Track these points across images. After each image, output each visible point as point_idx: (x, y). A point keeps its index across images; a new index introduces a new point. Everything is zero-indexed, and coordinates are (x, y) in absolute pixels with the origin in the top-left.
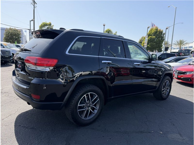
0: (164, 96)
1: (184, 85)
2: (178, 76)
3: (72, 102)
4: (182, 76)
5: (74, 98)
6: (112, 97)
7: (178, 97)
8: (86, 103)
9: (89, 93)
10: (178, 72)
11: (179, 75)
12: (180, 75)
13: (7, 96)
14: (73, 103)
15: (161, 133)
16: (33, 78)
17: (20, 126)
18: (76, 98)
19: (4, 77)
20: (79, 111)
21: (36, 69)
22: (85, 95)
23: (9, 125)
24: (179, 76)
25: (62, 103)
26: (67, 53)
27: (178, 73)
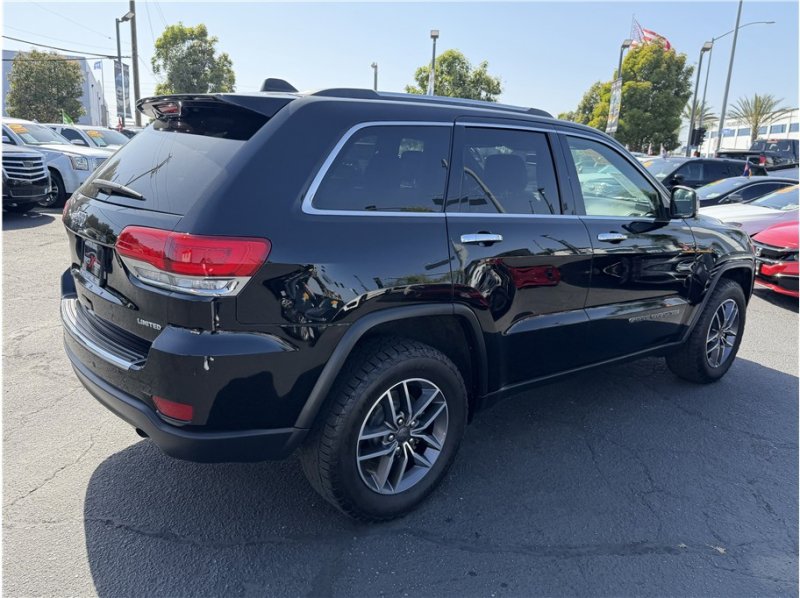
0: (714, 366)
1: (788, 309)
2: (761, 266)
3: (333, 427)
4: (779, 269)
5: (343, 406)
6: (503, 389)
7: (768, 366)
8: (392, 424)
9: (405, 382)
10: (764, 250)
11: (764, 263)
12: (770, 264)
13: (41, 370)
14: (337, 428)
15: (722, 550)
17: (108, 522)
18: (350, 406)
19: (23, 277)
20: (361, 462)
21: (172, 287)
22: (388, 392)
24: (764, 266)
25: (291, 434)
26: (307, 206)
27: (762, 256)
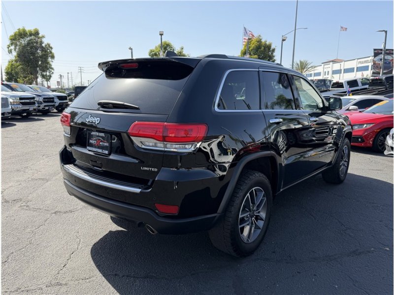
0: (342, 176)
3: (231, 212)
5: (235, 202)
9: (253, 189)
14: (233, 213)
16: (156, 170)
20: (240, 228)
21: (166, 149)
22: (248, 194)
23: (90, 278)
25: (215, 216)
26: (216, 108)
